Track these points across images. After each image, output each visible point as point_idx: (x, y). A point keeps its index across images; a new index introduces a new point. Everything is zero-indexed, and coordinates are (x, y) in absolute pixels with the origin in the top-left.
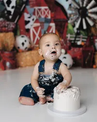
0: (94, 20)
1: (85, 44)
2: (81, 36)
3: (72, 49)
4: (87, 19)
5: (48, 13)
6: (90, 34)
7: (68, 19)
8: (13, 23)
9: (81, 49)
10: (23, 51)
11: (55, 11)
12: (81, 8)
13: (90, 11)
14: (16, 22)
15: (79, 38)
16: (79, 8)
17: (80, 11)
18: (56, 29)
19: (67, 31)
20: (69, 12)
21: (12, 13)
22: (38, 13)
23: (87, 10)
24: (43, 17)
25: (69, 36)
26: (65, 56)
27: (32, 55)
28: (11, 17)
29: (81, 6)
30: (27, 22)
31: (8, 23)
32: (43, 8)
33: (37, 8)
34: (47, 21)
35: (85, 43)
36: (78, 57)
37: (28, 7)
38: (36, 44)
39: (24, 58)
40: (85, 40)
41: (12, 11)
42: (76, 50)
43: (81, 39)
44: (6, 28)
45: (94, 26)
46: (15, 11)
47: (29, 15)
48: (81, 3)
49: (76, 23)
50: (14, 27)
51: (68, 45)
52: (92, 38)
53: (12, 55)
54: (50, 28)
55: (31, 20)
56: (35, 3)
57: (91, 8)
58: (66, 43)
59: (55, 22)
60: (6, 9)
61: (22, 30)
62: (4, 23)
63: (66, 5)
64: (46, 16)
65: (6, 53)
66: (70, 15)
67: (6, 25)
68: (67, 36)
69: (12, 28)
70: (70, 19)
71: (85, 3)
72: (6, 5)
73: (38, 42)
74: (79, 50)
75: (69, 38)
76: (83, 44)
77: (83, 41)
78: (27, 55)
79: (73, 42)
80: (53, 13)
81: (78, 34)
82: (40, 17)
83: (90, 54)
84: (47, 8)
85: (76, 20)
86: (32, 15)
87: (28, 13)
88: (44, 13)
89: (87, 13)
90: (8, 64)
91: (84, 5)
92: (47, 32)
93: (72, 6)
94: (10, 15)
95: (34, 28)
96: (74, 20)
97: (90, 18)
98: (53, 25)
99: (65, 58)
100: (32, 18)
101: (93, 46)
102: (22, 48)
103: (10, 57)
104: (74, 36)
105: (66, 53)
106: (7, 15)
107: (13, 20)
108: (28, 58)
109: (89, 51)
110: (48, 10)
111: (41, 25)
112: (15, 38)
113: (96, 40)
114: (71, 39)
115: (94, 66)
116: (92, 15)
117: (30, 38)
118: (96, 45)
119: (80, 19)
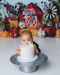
0: (55, 15)
2: (49, 22)
3: (45, 28)
4: (52, 14)
5: (34, 11)
6: (53, 21)
7: (43, 14)
9: (49, 28)
10: (22, 29)
11: (37, 11)
12: (49, 10)
13: (53, 11)
14: (19, 16)
16: (48, 9)
17: (49, 11)
18: (37, 19)
19: (42, 20)
20: (43, 11)
21: (17, 12)
22: (29, 12)
23: (52, 10)
24: (31, 13)
25: (43, 22)
26: (42, 31)
28: (17, 13)
29: (49, 8)
30: (24, 16)
31: (15, 16)
32: (31, 9)
33: (28, 9)
34: (33, 15)
36: (48, 32)
37: (24, 9)
38: (28, 26)
40: (51, 24)
41: (17, 10)
43: (49, 24)
45: (55, 17)
46: (18, 11)
47: (25, 13)
48: (49, 7)
50: (18, 18)
53: (17, 30)
54: (34, 18)
55: (26, 15)
57: (54, 10)
58: (42, 25)
59: (37, 16)
60: (14, 10)
61: (22, 19)
62: (13, 16)
63: (42, 8)
64: (33, 13)
65: (14, 29)
66: (44, 12)
71: (51, 7)
72: (15, 8)
73: (29, 25)
75: (43, 23)
76: (50, 26)
77: (50, 25)
79: (45, 25)
80: (36, 12)
81: (48, 21)
82: (30, 13)
84: (33, 9)
85: (47, 15)
87: (24, 12)
88: (32, 12)
90: (15, 35)
91: (51, 8)
93: (45, 8)
94: (16, 12)
95: (27, 18)
96: (46, 15)
97: (53, 14)
98: (36, 17)
99: (42, 32)
100: (26, 14)
101: (54, 27)
102: (22, 27)
103: (16, 31)
104: (46, 22)
105: (42, 30)
107: (17, 15)
109: (53, 29)
111: (30, 17)
113: (56, 24)
114: (44, 23)
115: (55, 36)
116: (54, 13)
117: (25, 23)
118: (56, 26)
119: (49, 14)
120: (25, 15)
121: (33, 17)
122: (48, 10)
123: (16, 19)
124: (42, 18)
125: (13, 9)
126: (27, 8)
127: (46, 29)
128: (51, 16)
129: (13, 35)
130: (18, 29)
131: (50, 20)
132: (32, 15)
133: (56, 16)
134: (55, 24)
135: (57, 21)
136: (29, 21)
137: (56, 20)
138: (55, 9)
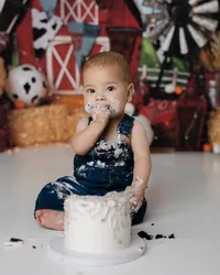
0: (206, 33)
1: (184, 92)
2: (176, 70)
3: (152, 104)
4: (191, 28)
5: (93, 11)
6: (197, 67)
7: (143, 27)
8: (3, 33)
9: (174, 103)
10: (26, 107)
11: (111, 8)
13: (197, 10)
14: (9, 31)
15: (171, 75)
17: (174, 9)
19: (138, 58)
21: (1, 9)
22: (67, 11)
23: (190, 7)
24: (79, 20)
25: (144, 69)
27: (50, 117)
35: (184, 88)
36: (167, 123)
38: (61, 88)
39: (28, 125)
40: (185, 81)
41: (2, 3)
43: (175, 80)
45: (208, 46)
46: (6, 4)
47: (43, 16)
49: (161, 38)
50: (4, 43)
51: (142, 92)
52: (201, 77)
55: (48, 26)
57: (200, 3)
61: (25, 53)
64: (88, 19)
68: (140, 69)
69: (0, 45)
70: (148, 30)
73: (66, 85)
74: (170, 105)
75: (143, 76)
76: (179, 91)
77: (178, 84)
78: (36, 116)
79: (154, 86)
80: (105, 11)
81: (166, 66)
82: (71, 19)
83: (195, 116)
85: (163, 32)
86: (51, 14)
87: (41, 10)
88: (83, 11)
89: (191, 14)
95: (57, 47)
96: (158, 31)
97: (196, 26)
98: (104, 42)
100: (51, 23)
101: (202, 97)
102: (25, 97)
104: (159, 71)
108: (40, 123)
109: (193, 109)
110: (94, 3)
111: (73, 42)
112: (7, 72)
113: (212, 83)
114: (150, 78)
115: (206, 147)
116: (204, 22)
117: (45, 72)
118: (212, 93)
119: (173, 29)
120: (43, 31)
121: (87, 42)
124: (136, 47)
127: (160, 106)
131: (181, 57)
132: (81, 30)
133: (214, 37)
134: (205, 81)
135: (216, 64)
137: (212, 58)
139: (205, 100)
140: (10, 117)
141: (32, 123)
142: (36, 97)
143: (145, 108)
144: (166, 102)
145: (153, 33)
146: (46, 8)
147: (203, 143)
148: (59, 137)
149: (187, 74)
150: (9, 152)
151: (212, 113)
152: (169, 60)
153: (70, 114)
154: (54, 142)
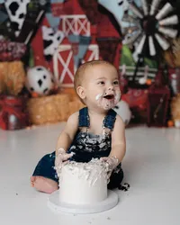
0: (169, 40)
1: (153, 83)
2: (147, 68)
3: (130, 92)
4: (158, 37)
5: (86, 26)
6: (162, 65)
7: (122, 37)
8: (22, 44)
9: (146, 91)
10: (40, 96)
11: (98, 23)
12: (145, 18)
13: (162, 23)
14: (26, 42)
15: (143, 71)
16: (141, 17)
17: (145, 23)
18: (100, 55)
19: (119, 60)
20: (124, 25)
21: (20, 27)
22: (67, 27)
23: (156, 21)
24: (76, 33)
25: (123, 67)
27: (57, 103)
28: (17, 33)
29: (146, 13)
30: (48, 43)
31: (13, 44)
32: (76, 17)
33: (65, 17)
34: (84, 41)
35: (153, 80)
36: (141, 106)
37: (49, 16)
38: (64, 82)
39: (41, 109)
40: (153, 75)
41: (21, 22)
42: (137, 93)
43: (146, 74)
44: (10, 54)
45: (170, 49)
46: (24, 23)
47: (50, 31)
48: (145, 9)
49: (136, 44)
50: (23, 51)
54: (89, 52)
56: (61, 8)
57: (164, 17)
59: (98, 42)
60: (9, 19)
61: (38, 58)
62: (4, 45)
63: (118, 13)
64: (83, 32)
65: (10, 98)
66: (127, 29)
67: (10, 49)
68: (120, 68)
69: (21, 53)
70: (126, 38)
71: (153, 8)
73: (68, 80)
74: (143, 93)
75: (123, 72)
76: (149, 82)
77: (149, 77)
78: (47, 103)
79: (131, 79)
80: (95, 26)
82: (71, 33)
83: (162, 100)
84: (84, 16)
85: (137, 40)
86: (56, 29)
87: (49, 27)
89: (157, 26)
90: (12, 119)
91: (152, 13)
92: (83, 62)
93: (130, 13)
94: (17, 30)
95: (61, 53)
96: (133, 39)
97: (162, 35)
98: (94, 48)
100: (57, 35)
101: (167, 86)
102: (38, 89)
103: (16, 106)
104: (134, 68)
106: (10, 30)
107: (21, 39)
108: (50, 108)
109: (161, 96)
110: (86, 20)
111: (72, 49)
112: (26, 72)
113: (174, 76)
114: (128, 74)
115: (170, 123)
116: (167, 32)
117: (52, 71)
118: (174, 83)
119: (144, 38)
120: (51, 42)
121: (82, 49)
122: (142, 21)
123: (17, 55)
124: (118, 51)
125: (5, 17)
126: (59, 13)
127: (136, 95)
128: (156, 42)
129: (6, 118)
130: (26, 96)
131: (151, 58)
133: (175, 42)
134: (169, 74)
135: (176, 62)
136: (66, 66)
137: (173, 58)
138: (169, 15)
139: (169, 89)
140: (28, 104)
141: (44, 108)
142: (46, 90)
143: (125, 96)
144: (140, 91)
145: (130, 41)
146: (52, 25)
147: (167, 120)
148: (63, 118)
149: (156, 70)
150: (28, 128)
151: (174, 98)
152: (141, 60)
153: (71, 100)
154: (60, 121)
